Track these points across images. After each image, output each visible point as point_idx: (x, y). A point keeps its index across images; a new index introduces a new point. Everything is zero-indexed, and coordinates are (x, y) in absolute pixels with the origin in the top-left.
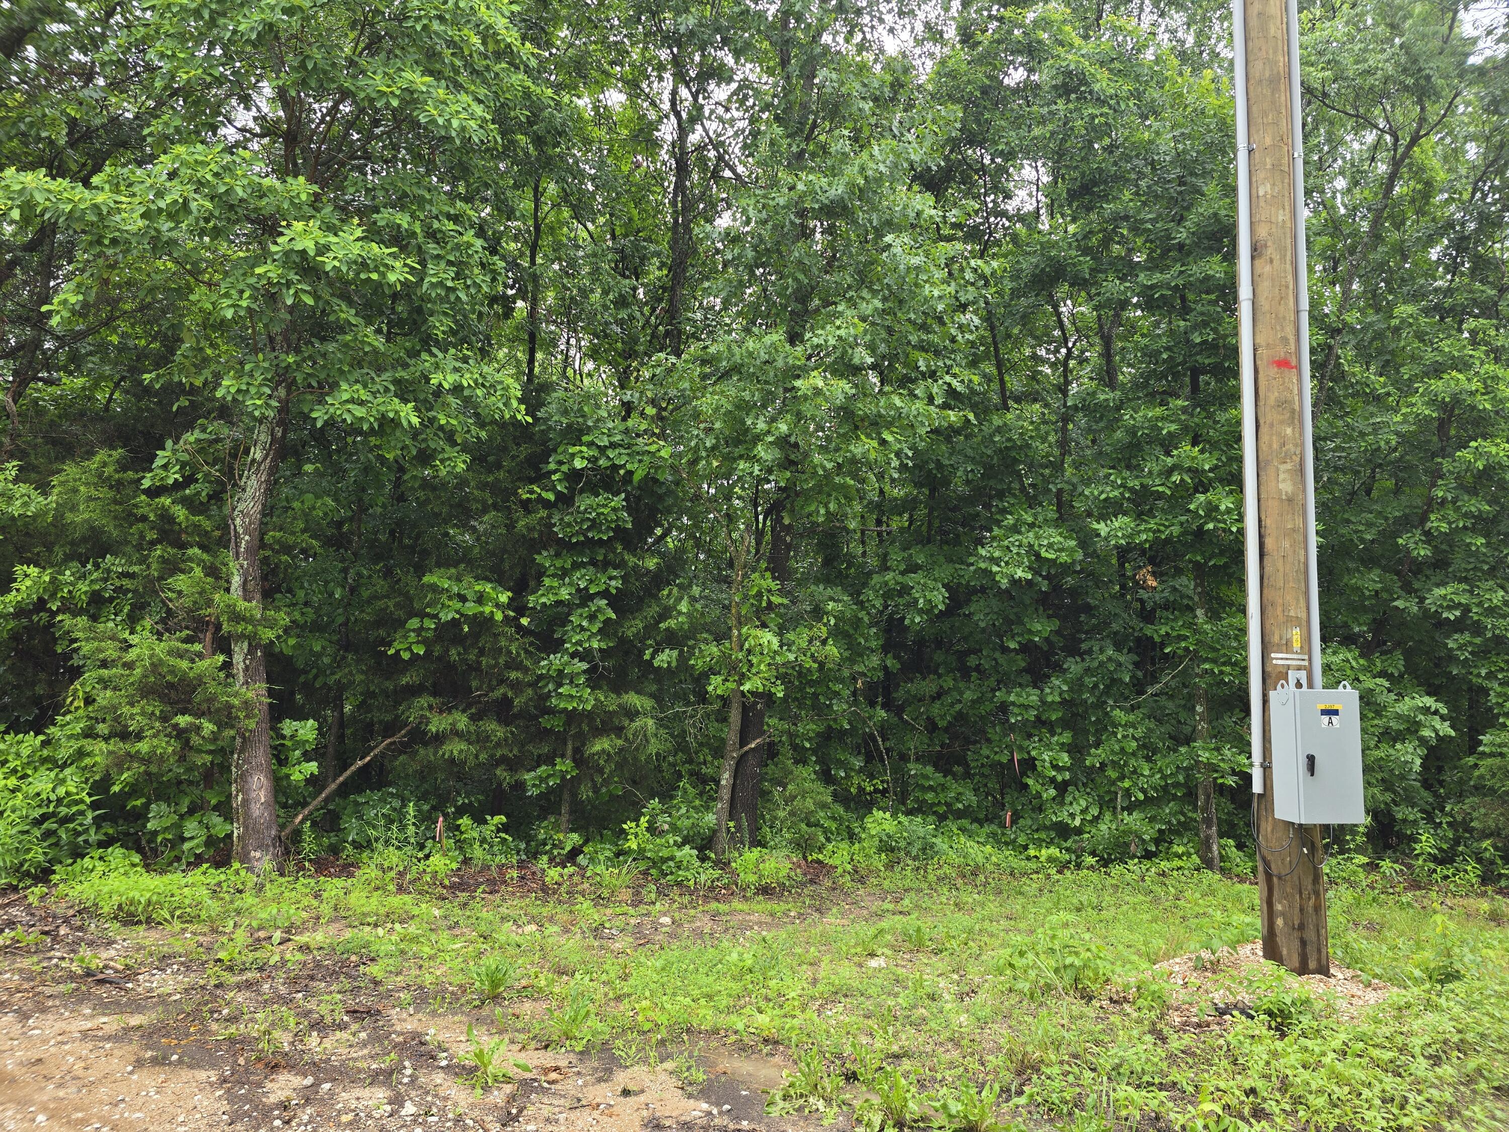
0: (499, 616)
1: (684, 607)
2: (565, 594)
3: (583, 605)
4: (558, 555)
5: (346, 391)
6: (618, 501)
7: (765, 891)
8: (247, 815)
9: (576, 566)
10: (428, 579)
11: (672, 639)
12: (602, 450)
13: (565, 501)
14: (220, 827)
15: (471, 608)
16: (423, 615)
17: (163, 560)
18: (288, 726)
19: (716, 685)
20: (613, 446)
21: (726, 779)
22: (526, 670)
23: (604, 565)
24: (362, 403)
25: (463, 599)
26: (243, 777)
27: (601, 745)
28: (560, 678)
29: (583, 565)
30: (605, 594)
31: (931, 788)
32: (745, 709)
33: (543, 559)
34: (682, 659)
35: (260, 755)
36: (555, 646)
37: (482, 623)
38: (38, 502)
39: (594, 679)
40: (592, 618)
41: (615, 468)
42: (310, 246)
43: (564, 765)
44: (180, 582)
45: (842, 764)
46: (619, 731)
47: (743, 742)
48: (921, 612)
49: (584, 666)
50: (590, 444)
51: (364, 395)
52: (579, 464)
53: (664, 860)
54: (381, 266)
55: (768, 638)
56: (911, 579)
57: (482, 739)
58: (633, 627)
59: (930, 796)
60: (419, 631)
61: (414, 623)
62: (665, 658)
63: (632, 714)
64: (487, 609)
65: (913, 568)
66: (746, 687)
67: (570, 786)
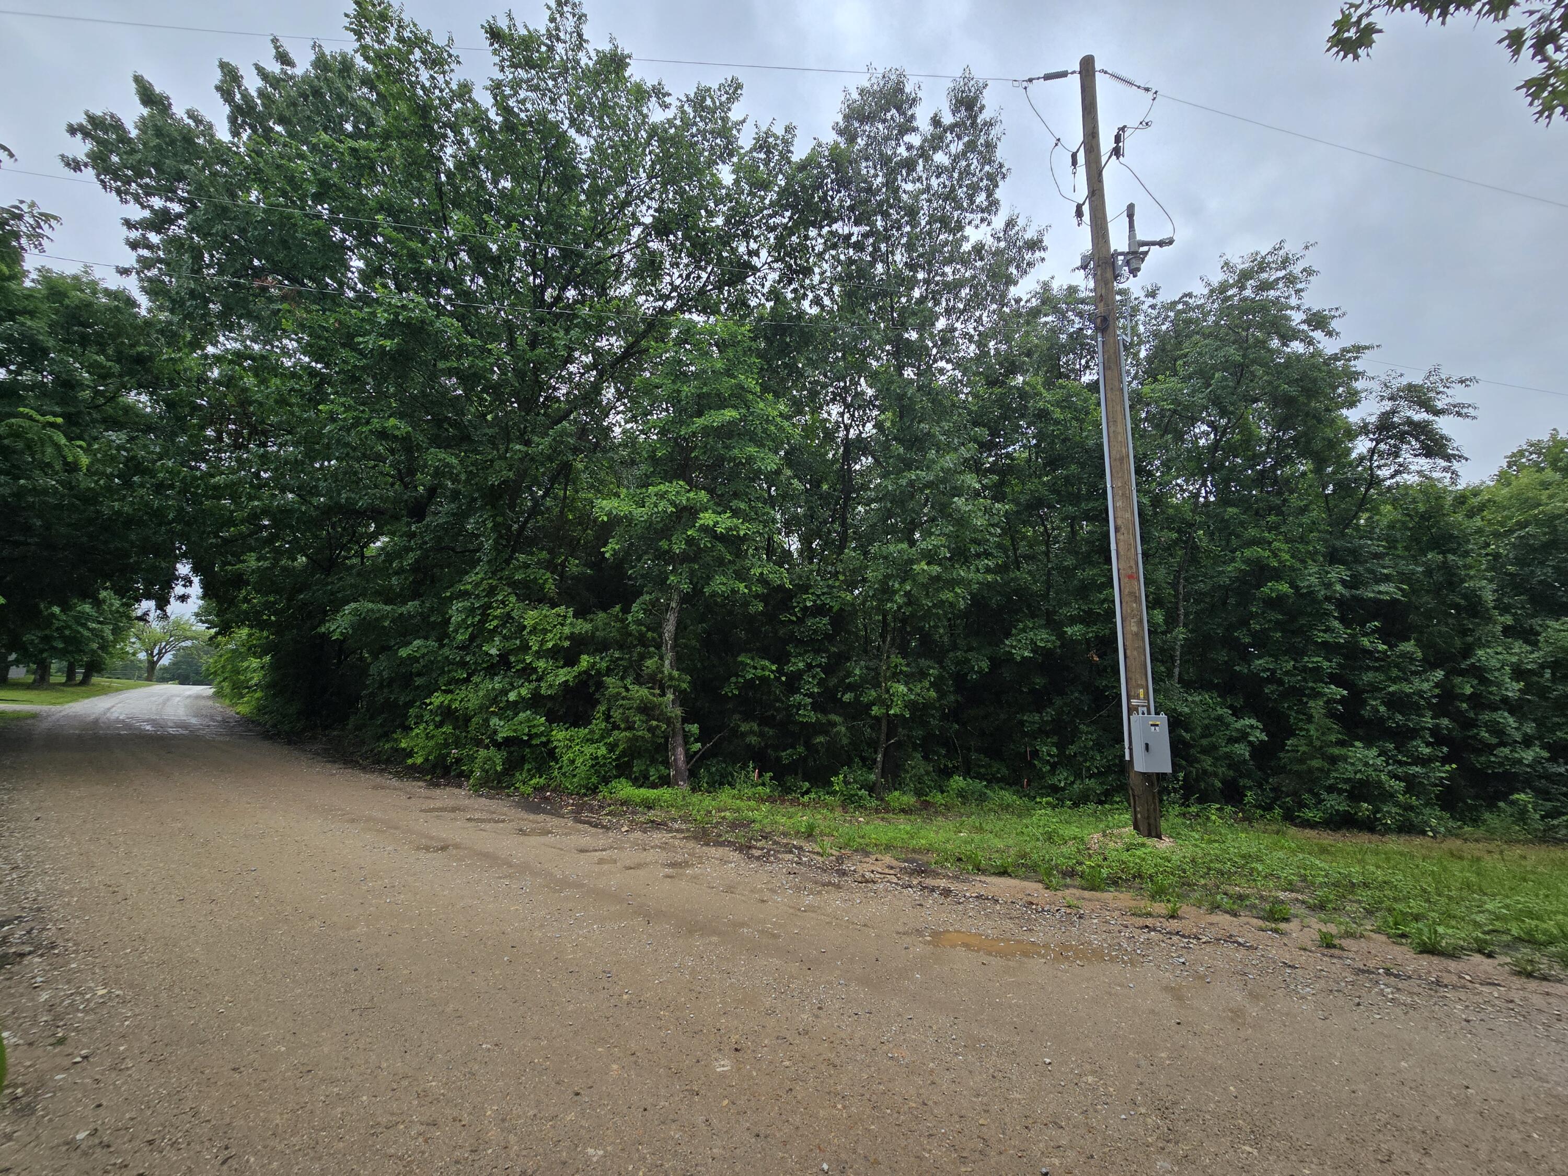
0: (772, 676)
1: (857, 672)
2: (801, 665)
3: (809, 670)
4: (796, 646)
5: (719, 579)
6: (826, 620)
7: (903, 811)
8: (676, 765)
9: (806, 652)
10: (739, 659)
11: (850, 688)
12: (818, 596)
13: (801, 621)
14: (664, 771)
15: (759, 672)
16: (737, 676)
17: (639, 653)
18: (688, 727)
19: (875, 711)
20: (823, 594)
21: (879, 757)
22: (782, 702)
23: (817, 652)
24: (724, 584)
25: (755, 668)
26: (674, 749)
27: (820, 739)
28: (799, 706)
29: (809, 651)
30: (819, 666)
31: (983, 766)
32: (889, 722)
33: (791, 648)
34: (857, 698)
35: (680, 740)
36: (798, 690)
37: (764, 679)
38: (588, 626)
39: (815, 707)
40: (814, 677)
41: (825, 604)
42: (711, 523)
43: (801, 749)
44: (649, 663)
45: (935, 753)
46: (826, 733)
47: (888, 739)
48: (976, 672)
49: (810, 700)
50: (813, 594)
51: (725, 580)
52: (809, 604)
53: (853, 796)
54: (736, 528)
55: (902, 688)
56: (970, 655)
57: (761, 735)
58: (833, 681)
59: (982, 770)
60: (736, 683)
61: (733, 679)
62: (848, 697)
63: (834, 725)
64: (767, 673)
65: (970, 649)
66: (892, 712)
67: (804, 759)
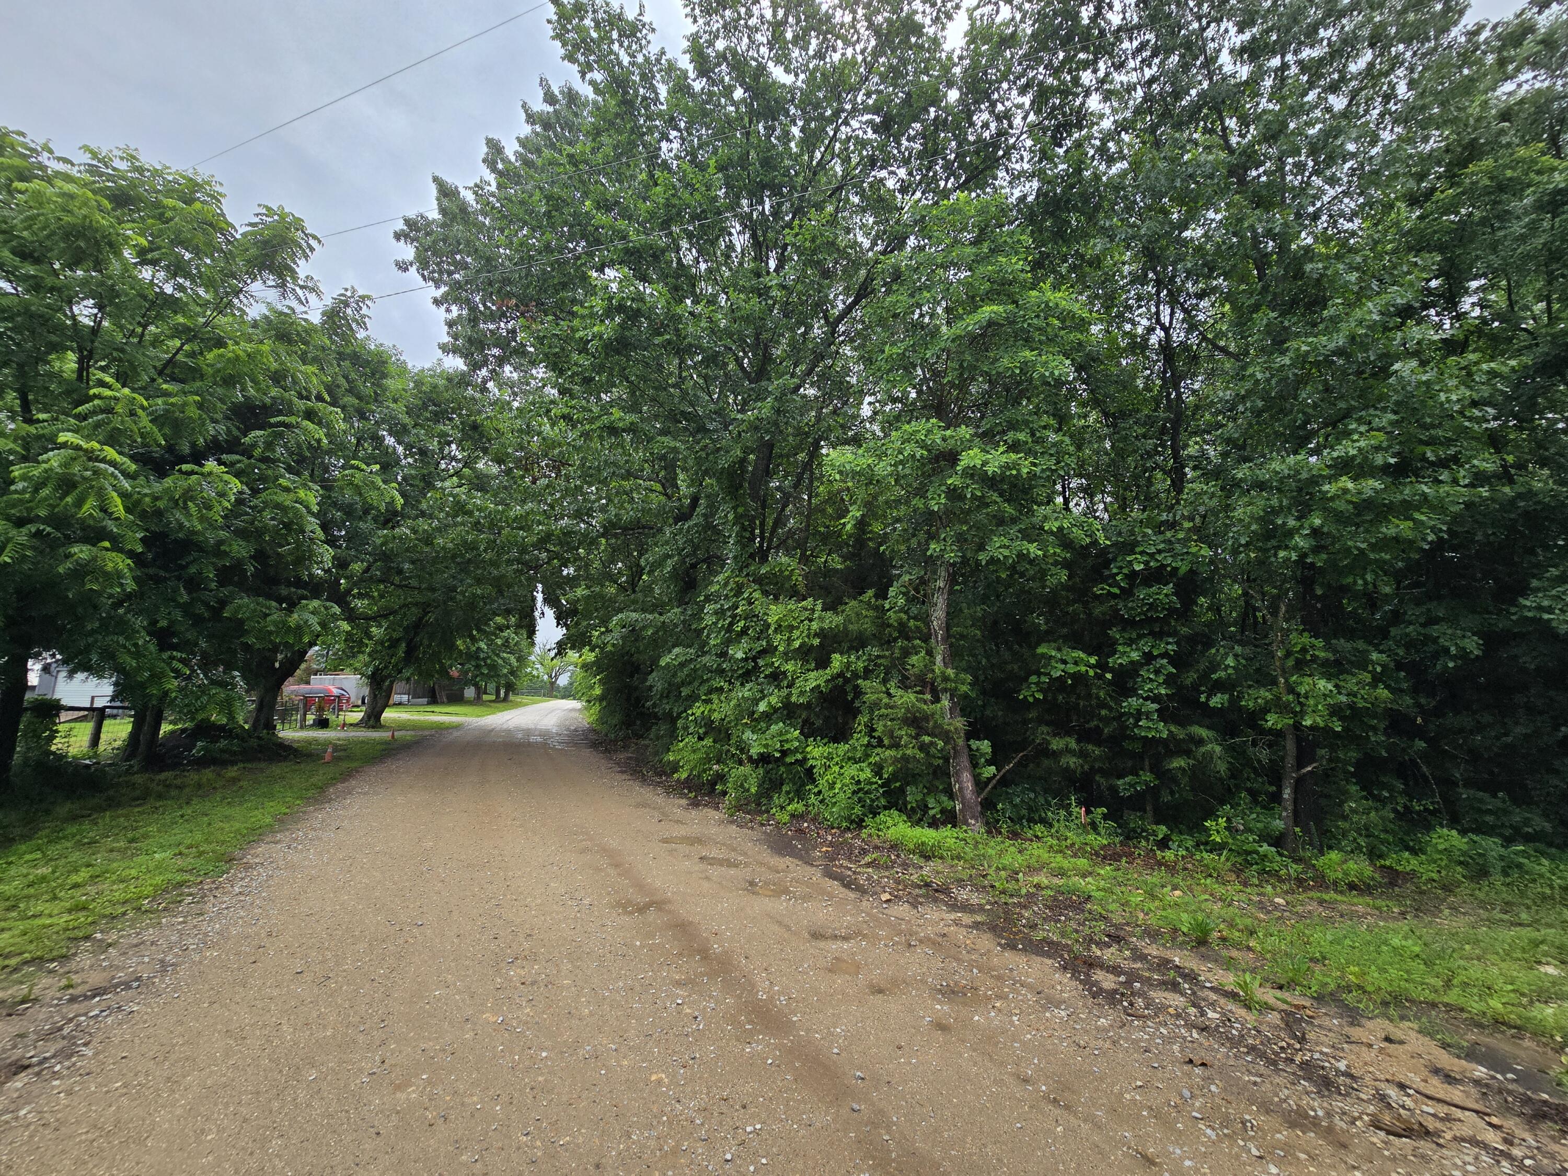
0: (1091, 673)
1: (1230, 661)
2: (1135, 656)
3: (1148, 663)
4: (1124, 630)
5: (997, 541)
6: (1168, 589)
7: (1352, 887)
8: (963, 797)
9: (1140, 637)
10: (1040, 650)
11: (1218, 686)
12: (1152, 555)
13: (1127, 593)
14: (948, 804)
15: (1071, 669)
16: (1039, 674)
17: (902, 648)
18: (974, 744)
19: (1272, 720)
20: (1159, 552)
21: (1287, 793)
22: (1110, 709)
23: (1159, 635)
24: (1005, 547)
25: (1064, 662)
26: (958, 774)
27: (1178, 763)
28: (1139, 715)
29: (1144, 636)
30: (1165, 655)
31: (1489, 812)
32: (1299, 740)
33: (1114, 633)
34: (1234, 702)
35: (965, 761)
36: (1132, 692)
37: (1078, 678)
38: (838, 619)
39: (1163, 715)
40: (1157, 672)
41: (1163, 567)
42: (978, 463)
43: (1147, 777)
44: (914, 659)
45: (1384, 786)
46: (1188, 753)
47: (1300, 765)
48: (1454, 658)
49: (1155, 706)
50: (1142, 553)
51: (1007, 543)
52: (1138, 567)
53: (1248, 853)
54: (1016, 465)
55: (1324, 685)
56: (1435, 630)
57: (1083, 754)
58: (1191, 677)
59: (1490, 819)
60: (1037, 684)
61: (1033, 679)
62: (1217, 701)
63: (1200, 742)
64: (1083, 669)
65: (1432, 621)
66: (1308, 722)
67: (1153, 791)
